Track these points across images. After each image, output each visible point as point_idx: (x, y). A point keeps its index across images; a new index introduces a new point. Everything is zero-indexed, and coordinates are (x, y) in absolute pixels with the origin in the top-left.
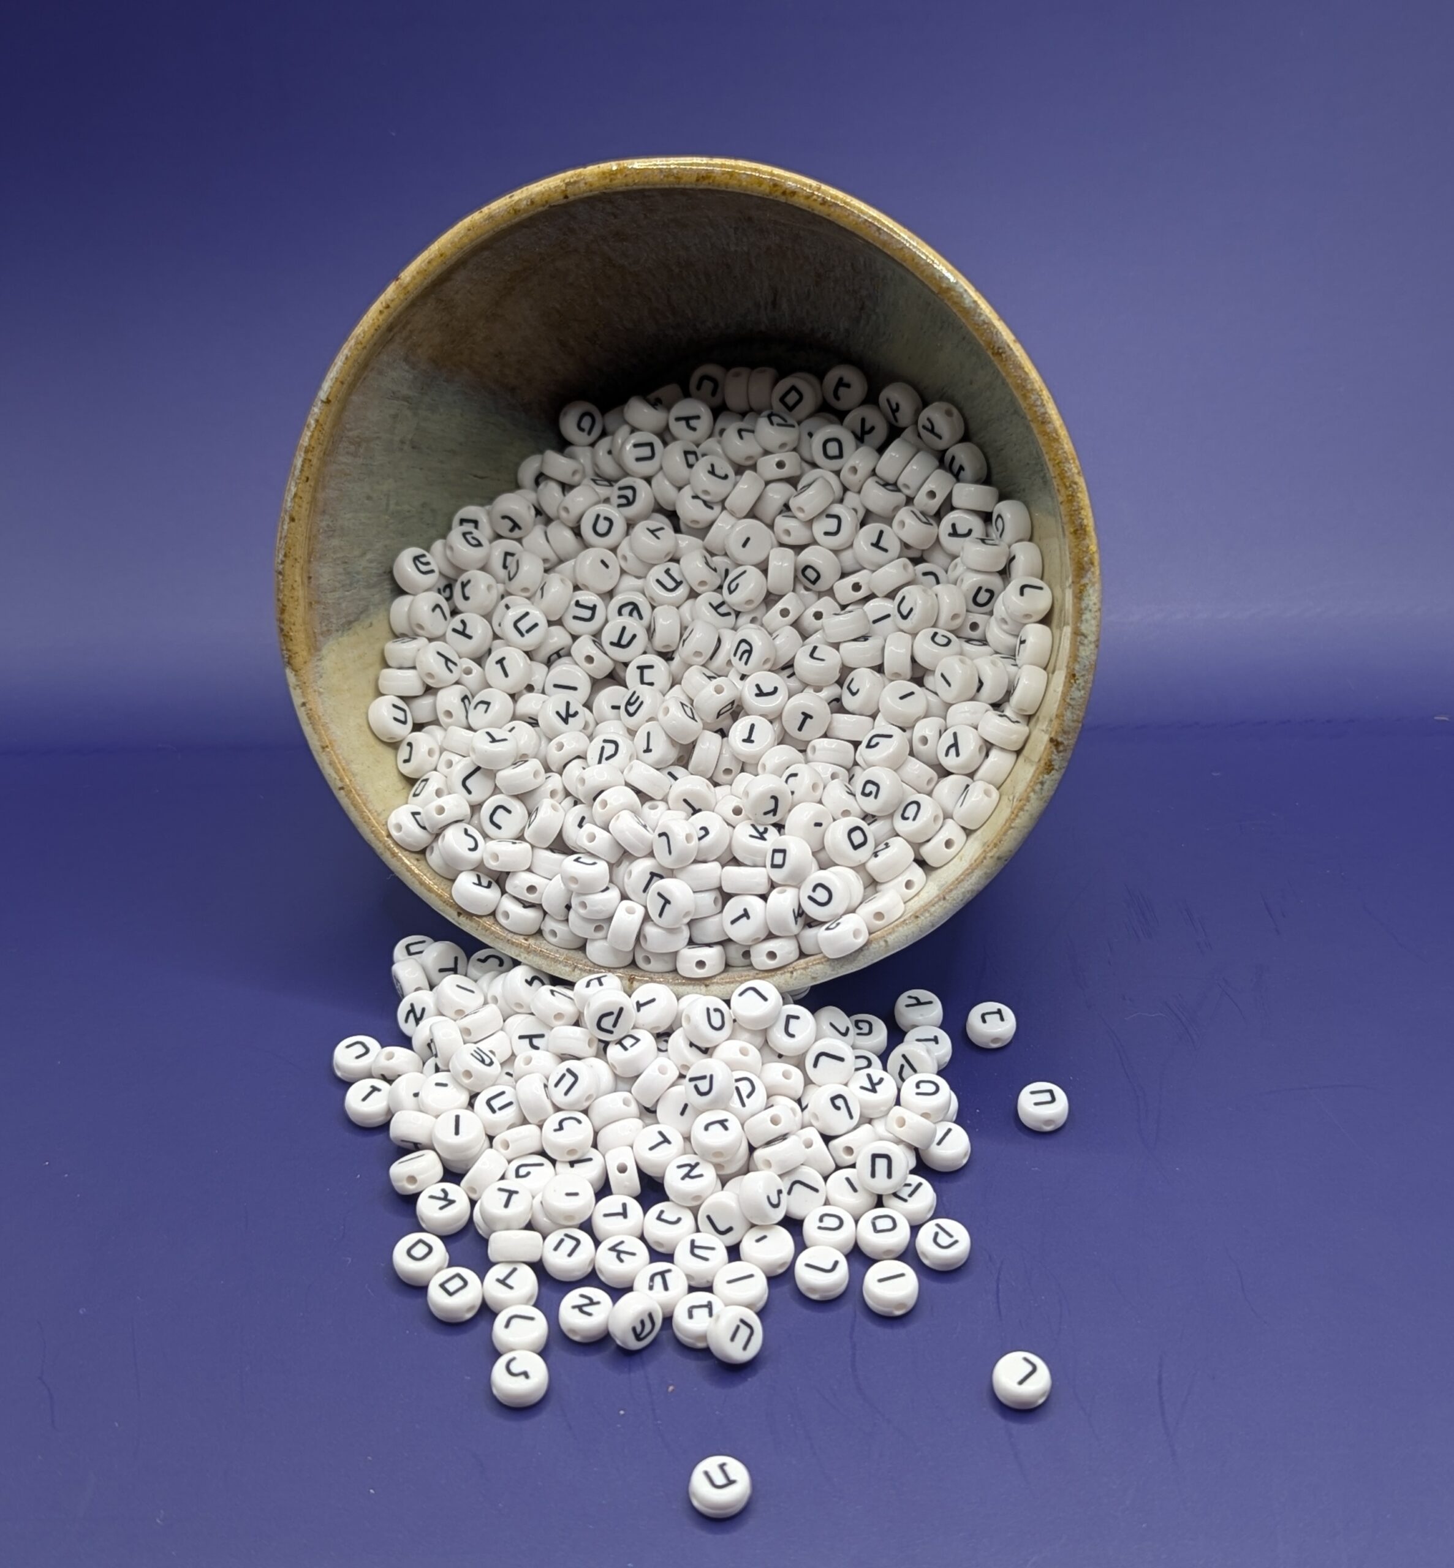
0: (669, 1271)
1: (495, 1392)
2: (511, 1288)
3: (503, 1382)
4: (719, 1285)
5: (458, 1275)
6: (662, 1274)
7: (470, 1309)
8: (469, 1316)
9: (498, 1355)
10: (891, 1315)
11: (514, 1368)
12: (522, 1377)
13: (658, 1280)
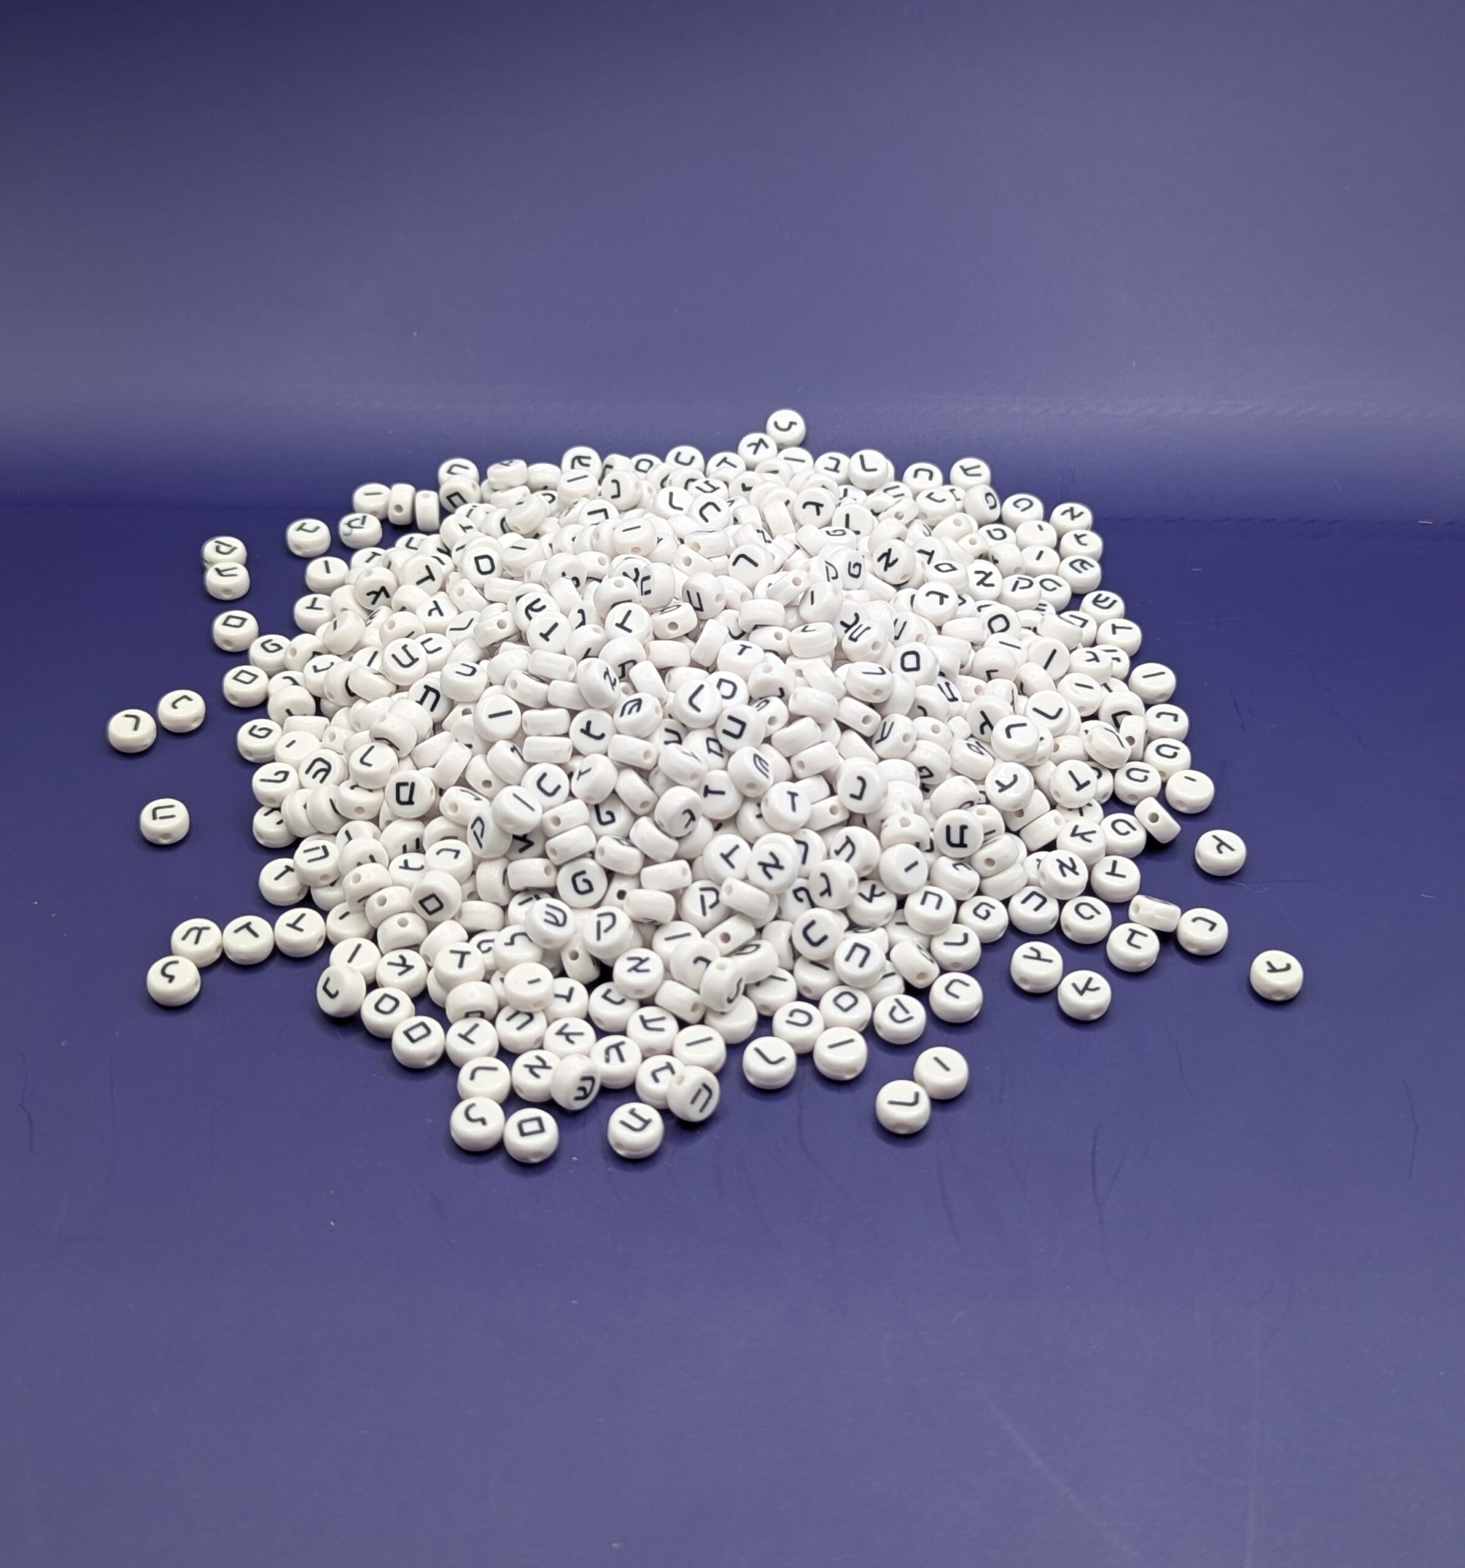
0: (622, 1043)
1: (453, 1135)
2: (472, 1042)
3: (461, 1127)
4: (680, 1048)
5: (423, 1024)
6: (617, 1047)
7: (431, 1057)
8: (430, 1063)
9: (459, 1099)
10: (842, 1079)
11: (473, 1114)
12: (479, 1124)
13: (613, 1053)
